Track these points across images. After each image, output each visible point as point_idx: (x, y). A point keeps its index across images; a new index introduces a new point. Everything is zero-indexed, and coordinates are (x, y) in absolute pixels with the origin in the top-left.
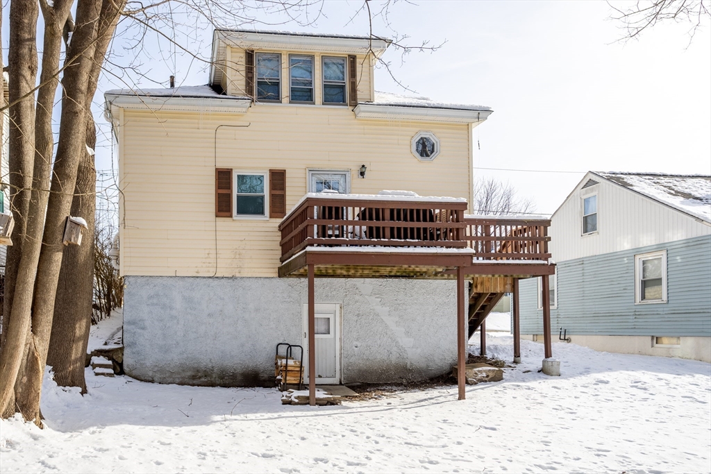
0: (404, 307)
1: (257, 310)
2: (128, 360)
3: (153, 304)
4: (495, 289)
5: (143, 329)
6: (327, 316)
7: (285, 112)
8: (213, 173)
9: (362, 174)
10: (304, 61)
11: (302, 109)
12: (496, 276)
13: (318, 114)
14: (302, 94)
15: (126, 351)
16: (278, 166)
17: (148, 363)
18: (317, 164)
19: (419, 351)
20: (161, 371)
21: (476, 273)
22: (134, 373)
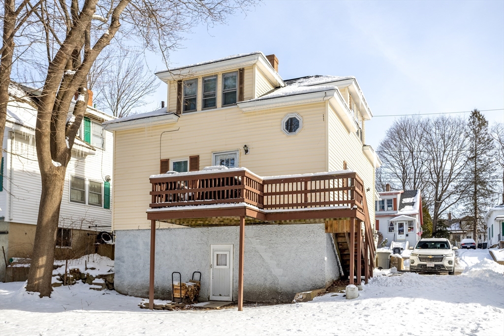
0: (276, 245)
1: (183, 249)
2: (116, 281)
3: (129, 247)
5: (123, 262)
6: (225, 253)
7: (200, 117)
8: (159, 163)
9: (247, 151)
10: (209, 83)
11: (210, 112)
12: (327, 220)
13: (220, 114)
14: (209, 103)
15: (116, 276)
16: (194, 154)
17: (126, 283)
18: (218, 149)
19: (286, 278)
20: (132, 288)
22: (119, 289)
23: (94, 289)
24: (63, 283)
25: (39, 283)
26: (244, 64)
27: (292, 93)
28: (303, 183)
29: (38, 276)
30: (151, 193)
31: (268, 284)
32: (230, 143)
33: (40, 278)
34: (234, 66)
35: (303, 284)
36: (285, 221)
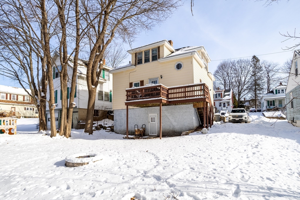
0: (174, 113)
1: (138, 116)
2: (115, 129)
3: (119, 116)
4: (200, 106)
5: (117, 121)
6: (154, 117)
7: (144, 66)
8: (129, 84)
9: (162, 78)
10: (147, 53)
11: (147, 64)
12: (194, 103)
13: (151, 64)
14: (147, 60)
15: (114, 127)
16: (142, 80)
17: (118, 129)
18: (151, 77)
19: (178, 126)
20: (120, 131)
21: (188, 102)
22: (116, 131)
23: (107, 131)
24: (96, 130)
25: (88, 130)
26: (160, 45)
27: (178, 54)
28: (184, 89)
29: (88, 127)
30: (126, 95)
31: (171, 129)
32: (155, 75)
33: (89, 128)
34: (156, 46)
35: (185, 128)
36: (177, 104)
